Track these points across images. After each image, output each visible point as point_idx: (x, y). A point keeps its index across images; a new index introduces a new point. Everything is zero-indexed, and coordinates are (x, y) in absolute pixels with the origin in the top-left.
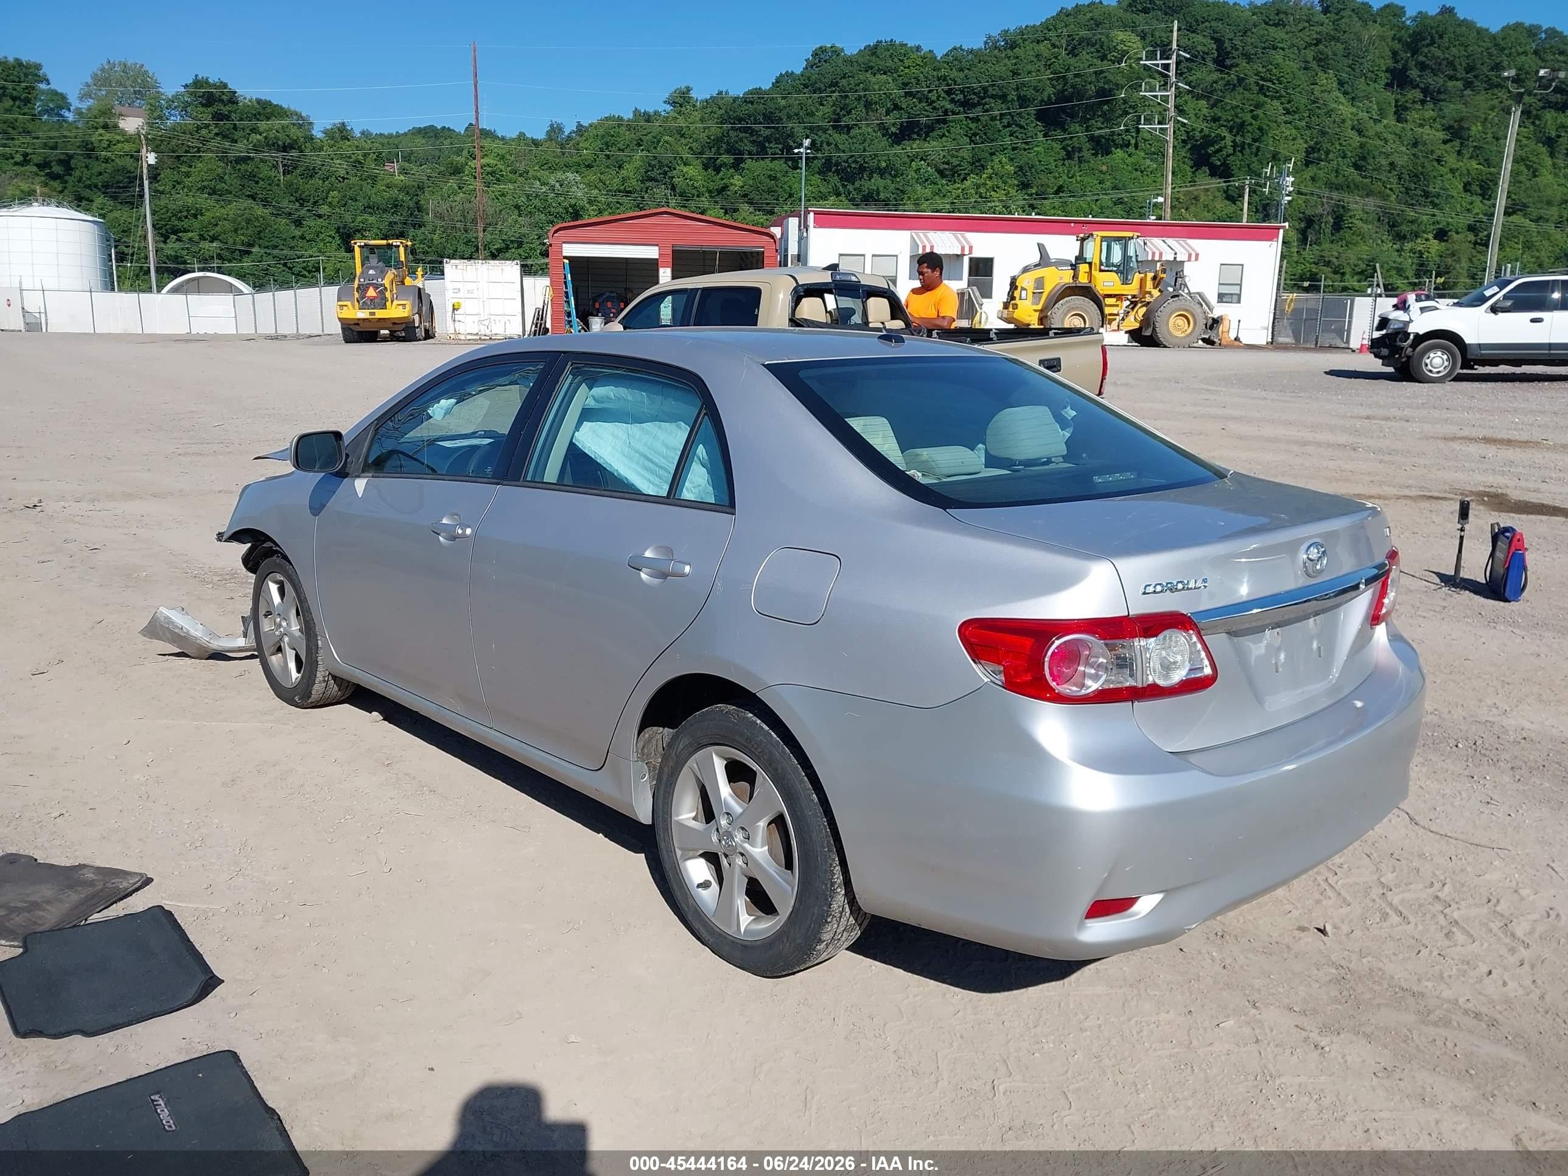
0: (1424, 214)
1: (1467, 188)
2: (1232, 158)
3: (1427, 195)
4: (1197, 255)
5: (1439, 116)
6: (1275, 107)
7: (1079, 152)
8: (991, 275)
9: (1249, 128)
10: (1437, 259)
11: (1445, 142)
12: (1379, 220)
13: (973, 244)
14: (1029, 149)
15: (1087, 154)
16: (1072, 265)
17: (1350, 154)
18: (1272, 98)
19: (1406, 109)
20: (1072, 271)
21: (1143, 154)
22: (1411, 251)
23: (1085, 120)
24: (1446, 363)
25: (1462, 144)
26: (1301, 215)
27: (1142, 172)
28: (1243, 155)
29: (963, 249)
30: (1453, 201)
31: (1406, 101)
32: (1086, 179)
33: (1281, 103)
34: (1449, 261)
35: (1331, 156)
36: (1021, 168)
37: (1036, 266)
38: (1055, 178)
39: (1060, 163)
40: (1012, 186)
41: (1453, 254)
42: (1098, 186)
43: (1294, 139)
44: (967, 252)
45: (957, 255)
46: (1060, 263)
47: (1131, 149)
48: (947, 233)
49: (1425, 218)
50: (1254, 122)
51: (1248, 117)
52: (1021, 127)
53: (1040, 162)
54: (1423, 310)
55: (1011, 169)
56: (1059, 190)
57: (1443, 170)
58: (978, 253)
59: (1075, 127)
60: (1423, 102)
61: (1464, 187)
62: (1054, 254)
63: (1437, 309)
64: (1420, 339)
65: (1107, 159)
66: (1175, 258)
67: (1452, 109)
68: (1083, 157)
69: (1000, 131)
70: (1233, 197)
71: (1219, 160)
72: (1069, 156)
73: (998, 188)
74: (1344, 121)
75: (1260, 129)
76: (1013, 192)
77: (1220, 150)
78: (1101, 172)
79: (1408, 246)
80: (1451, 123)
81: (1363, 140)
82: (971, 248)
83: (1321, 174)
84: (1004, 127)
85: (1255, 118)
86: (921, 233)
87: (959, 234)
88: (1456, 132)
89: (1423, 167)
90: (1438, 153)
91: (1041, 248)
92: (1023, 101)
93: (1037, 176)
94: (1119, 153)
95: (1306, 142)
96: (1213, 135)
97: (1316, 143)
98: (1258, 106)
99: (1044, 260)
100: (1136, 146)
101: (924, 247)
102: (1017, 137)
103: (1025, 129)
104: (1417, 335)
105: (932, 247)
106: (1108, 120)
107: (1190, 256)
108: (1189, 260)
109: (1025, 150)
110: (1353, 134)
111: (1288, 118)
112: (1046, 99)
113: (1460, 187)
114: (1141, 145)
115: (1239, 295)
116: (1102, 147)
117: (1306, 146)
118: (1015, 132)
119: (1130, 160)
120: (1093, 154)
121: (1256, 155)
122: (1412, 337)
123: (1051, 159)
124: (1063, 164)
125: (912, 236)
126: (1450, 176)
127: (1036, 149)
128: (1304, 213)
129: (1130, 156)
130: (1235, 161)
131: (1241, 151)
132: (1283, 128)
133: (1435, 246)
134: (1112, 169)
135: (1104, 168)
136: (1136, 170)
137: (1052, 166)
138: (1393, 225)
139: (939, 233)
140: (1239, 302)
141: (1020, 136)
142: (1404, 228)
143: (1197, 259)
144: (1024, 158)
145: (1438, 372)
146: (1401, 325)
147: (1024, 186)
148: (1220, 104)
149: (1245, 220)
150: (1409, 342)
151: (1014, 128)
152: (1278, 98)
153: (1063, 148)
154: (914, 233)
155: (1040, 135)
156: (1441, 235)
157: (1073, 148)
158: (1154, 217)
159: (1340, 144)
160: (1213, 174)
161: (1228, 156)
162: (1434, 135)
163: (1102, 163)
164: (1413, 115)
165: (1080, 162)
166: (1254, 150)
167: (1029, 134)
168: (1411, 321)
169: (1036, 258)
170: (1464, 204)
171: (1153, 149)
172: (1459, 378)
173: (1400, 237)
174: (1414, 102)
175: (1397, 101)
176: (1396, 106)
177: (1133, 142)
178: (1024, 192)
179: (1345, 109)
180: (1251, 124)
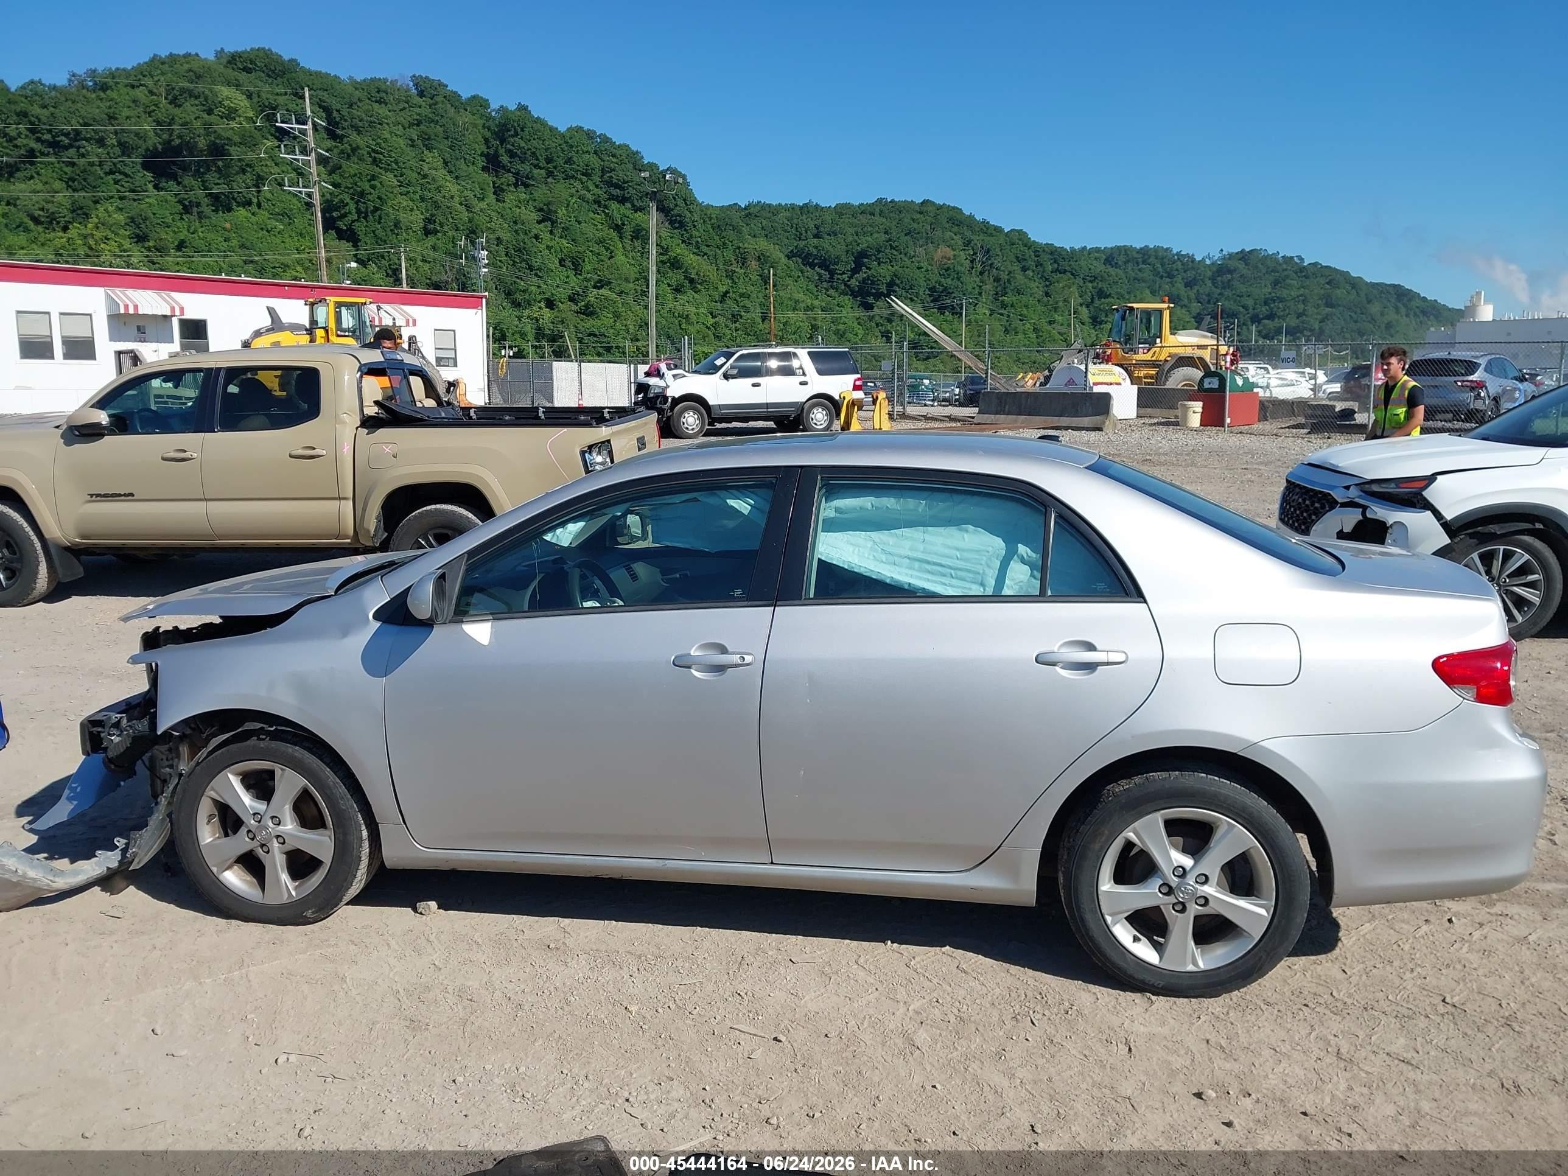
0: (531, 284)
1: (562, 262)
2: (356, 224)
3: (530, 268)
4: (414, 321)
5: (531, 198)
6: (389, 178)
7: (197, 207)
8: (206, 338)
9: (370, 197)
10: (551, 326)
11: (539, 222)
12: (496, 288)
13: (183, 305)
14: (139, 200)
15: (207, 210)
16: (306, 330)
17: (462, 228)
18: (386, 170)
19: (503, 190)
20: (308, 336)
21: (267, 214)
22: (529, 317)
23: (198, 174)
24: (697, 422)
25: (552, 225)
26: (428, 281)
27: (268, 231)
28: (367, 222)
29: (173, 309)
30: (553, 274)
31: (502, 184)
32: (210, 236)
33: (395, 176)
34: (561, 327)
35: (446, 228)
36: (132, 219)
37: (267, 331)
38: (174, 232)
39: (178, 217)
40: (124, 237)
41: (562, 322)
42: (224, 244)
43: (411, 210)
44: (177, 313)
45: (165, 316)
46: (294, 328)
47: (254, 208)
48: (149, 292)
49: (533, 288)
50: (372, 191)
51: (366, 186)
52: (127, 175)
53: (154, 214)
54: (674, 376)
55: (120, 218)
56: (181, 246)
57: (542, 247)
58: (190, 315)
59: (188, 180)
60: (516, 185)
61: (560, 262)
62: (285, 319)
63: (685, 376)
64: (676, 401)
65: (227, 216)
66: (394, 323)
67: (541, 193)
68: (202, 212)
69: (102, 178)
70: (364, 261)
71: (346, 225)
72: (187, 210)
73: (108, 239)
74: (452, 197)
75: (379, 198)
76: (127, 244)
77: (344, 216)
78: (224, 229)
79: (526, 313)
80: (541, 205)
81: (471, 215)
82: (182, 309)
83: (440, 244)
84: (107, 174)
85: (373, 187)
86: (118, 291)
87: (163, 294)
88: (547, 216)
89: (524, 243)
90: (535, 231)
91: (271, 311)
92: (125, 149)
93: (153, 229)
94: (242, 212)
95: (422, 213)
96: (336, 200)
97: (431, 215)
98: (373, 178)
99: (277, 324)
100: (259, 206)
101: (126, 307)
102: (122, 186)
103: (131, 178)
104: (674, 398)
105: (136, 307)
106: (224, 174)
107: (408, 321)
108: (408, 325)
109: (135, 200)
110: (463, 209)
111: (403, 190)
112: (151, 148)
113: (557, 262)
114: (264, 205)
115: (455, 359)
116: (222, 203)
117: (422, 217)
118: (119, 181)
119: (254, 219)
120: (213, 211)
121: (379, 223)
122: (670, 400)
123: (167, 213)
124: (182, 219)
125: (107, 294)
126: (547, 252)
127: (147, 200)
128: (430, 279)
129: (253, 214)
130: (360, 227)
131: (365, 218)
132: (400, 198)
133: (547, 313)
134: (237, 227)
135: (228, 225)
136: (262, 229)
137: (169, 220)
138: (508, 294)
139: (140, 291)
140: (455, 365)
141: (126, 185)
142: (519, 297)
143: (414, 325)
144: (135, 208)
145: (693, 429)
146: (661, 390)
147: (140, 239)
148: (338, 171)
149: (404, 285)
150: (669, 404)
151: (118, 177)
152: (392, 171)
153: (179, 202)
154: (109, 290)
155: (150, 186)
156: (550, 304)
157: (190, 202)
158: (349, 282)
159: (453, 218)
160: (340, 238)
161: (353, 221)
162: (531, 216)
163: (223, 220)
164: (510, 197)
165: (200, 218)
166: (377, 218)
167: (137, 184)
168: (668, 386)
169: (267, 322)
170: (562, 278)
171: (277, 210)
172: (708, 434)
173: (516, 305)
174: (508, 185)
175: (494, 183)
176: (494, 187)
177: (255, 200)
178: (140, 244)
179: (453, 188)
180: (371, 194)
